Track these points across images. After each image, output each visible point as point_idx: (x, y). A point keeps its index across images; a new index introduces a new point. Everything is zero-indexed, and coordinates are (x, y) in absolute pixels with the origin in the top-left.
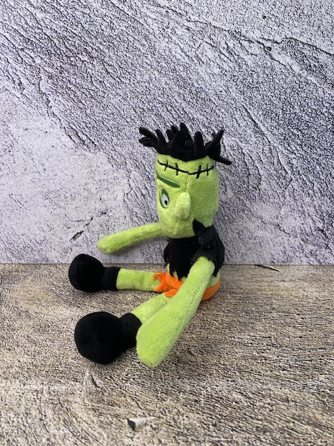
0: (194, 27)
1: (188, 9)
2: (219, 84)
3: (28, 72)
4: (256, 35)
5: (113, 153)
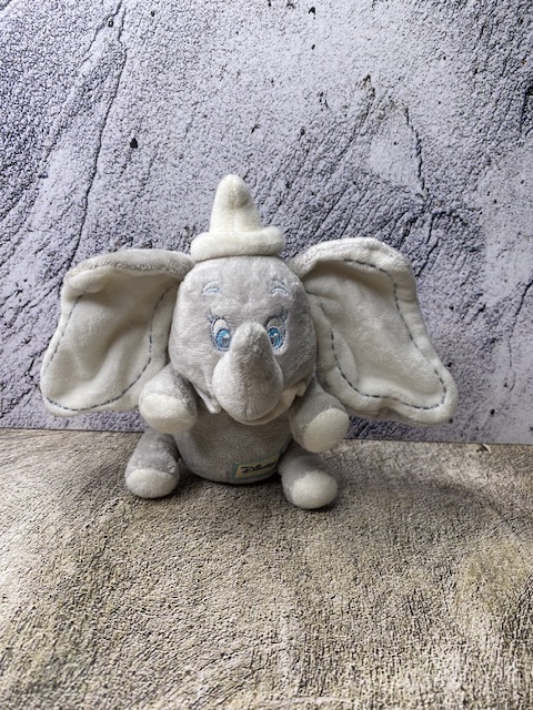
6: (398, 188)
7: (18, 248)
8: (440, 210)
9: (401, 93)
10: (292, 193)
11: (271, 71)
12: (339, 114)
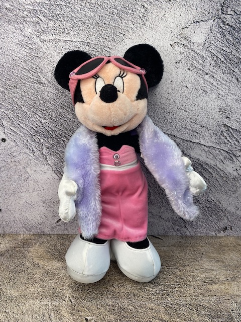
6: (211, 29)
7: (222, 169)
8: (220, 11)
9: (177, 31)
10: (210, 72)
11: (168, 82)
12: (183, 55)
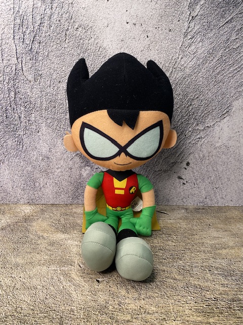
0: (181, 56)
1: (173, 58)
2: (207, 42)
3: (195, 134)
4: (186, 24)
5: (234, 97)
